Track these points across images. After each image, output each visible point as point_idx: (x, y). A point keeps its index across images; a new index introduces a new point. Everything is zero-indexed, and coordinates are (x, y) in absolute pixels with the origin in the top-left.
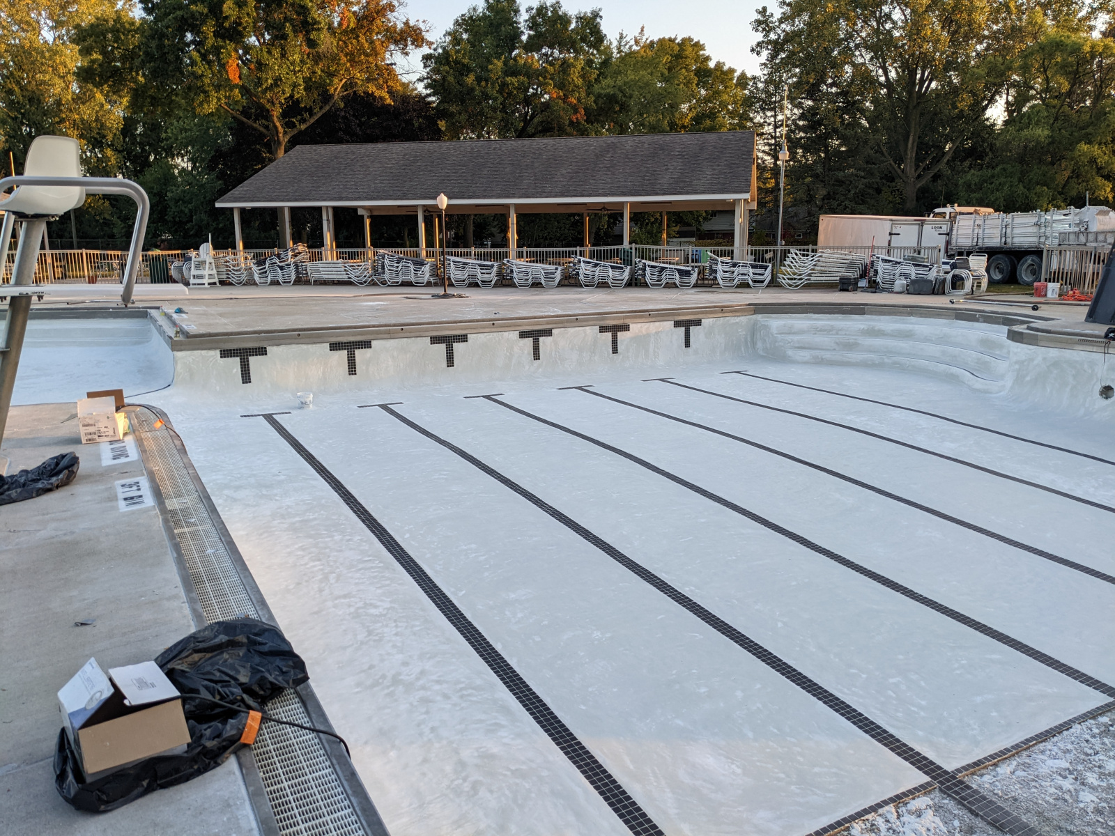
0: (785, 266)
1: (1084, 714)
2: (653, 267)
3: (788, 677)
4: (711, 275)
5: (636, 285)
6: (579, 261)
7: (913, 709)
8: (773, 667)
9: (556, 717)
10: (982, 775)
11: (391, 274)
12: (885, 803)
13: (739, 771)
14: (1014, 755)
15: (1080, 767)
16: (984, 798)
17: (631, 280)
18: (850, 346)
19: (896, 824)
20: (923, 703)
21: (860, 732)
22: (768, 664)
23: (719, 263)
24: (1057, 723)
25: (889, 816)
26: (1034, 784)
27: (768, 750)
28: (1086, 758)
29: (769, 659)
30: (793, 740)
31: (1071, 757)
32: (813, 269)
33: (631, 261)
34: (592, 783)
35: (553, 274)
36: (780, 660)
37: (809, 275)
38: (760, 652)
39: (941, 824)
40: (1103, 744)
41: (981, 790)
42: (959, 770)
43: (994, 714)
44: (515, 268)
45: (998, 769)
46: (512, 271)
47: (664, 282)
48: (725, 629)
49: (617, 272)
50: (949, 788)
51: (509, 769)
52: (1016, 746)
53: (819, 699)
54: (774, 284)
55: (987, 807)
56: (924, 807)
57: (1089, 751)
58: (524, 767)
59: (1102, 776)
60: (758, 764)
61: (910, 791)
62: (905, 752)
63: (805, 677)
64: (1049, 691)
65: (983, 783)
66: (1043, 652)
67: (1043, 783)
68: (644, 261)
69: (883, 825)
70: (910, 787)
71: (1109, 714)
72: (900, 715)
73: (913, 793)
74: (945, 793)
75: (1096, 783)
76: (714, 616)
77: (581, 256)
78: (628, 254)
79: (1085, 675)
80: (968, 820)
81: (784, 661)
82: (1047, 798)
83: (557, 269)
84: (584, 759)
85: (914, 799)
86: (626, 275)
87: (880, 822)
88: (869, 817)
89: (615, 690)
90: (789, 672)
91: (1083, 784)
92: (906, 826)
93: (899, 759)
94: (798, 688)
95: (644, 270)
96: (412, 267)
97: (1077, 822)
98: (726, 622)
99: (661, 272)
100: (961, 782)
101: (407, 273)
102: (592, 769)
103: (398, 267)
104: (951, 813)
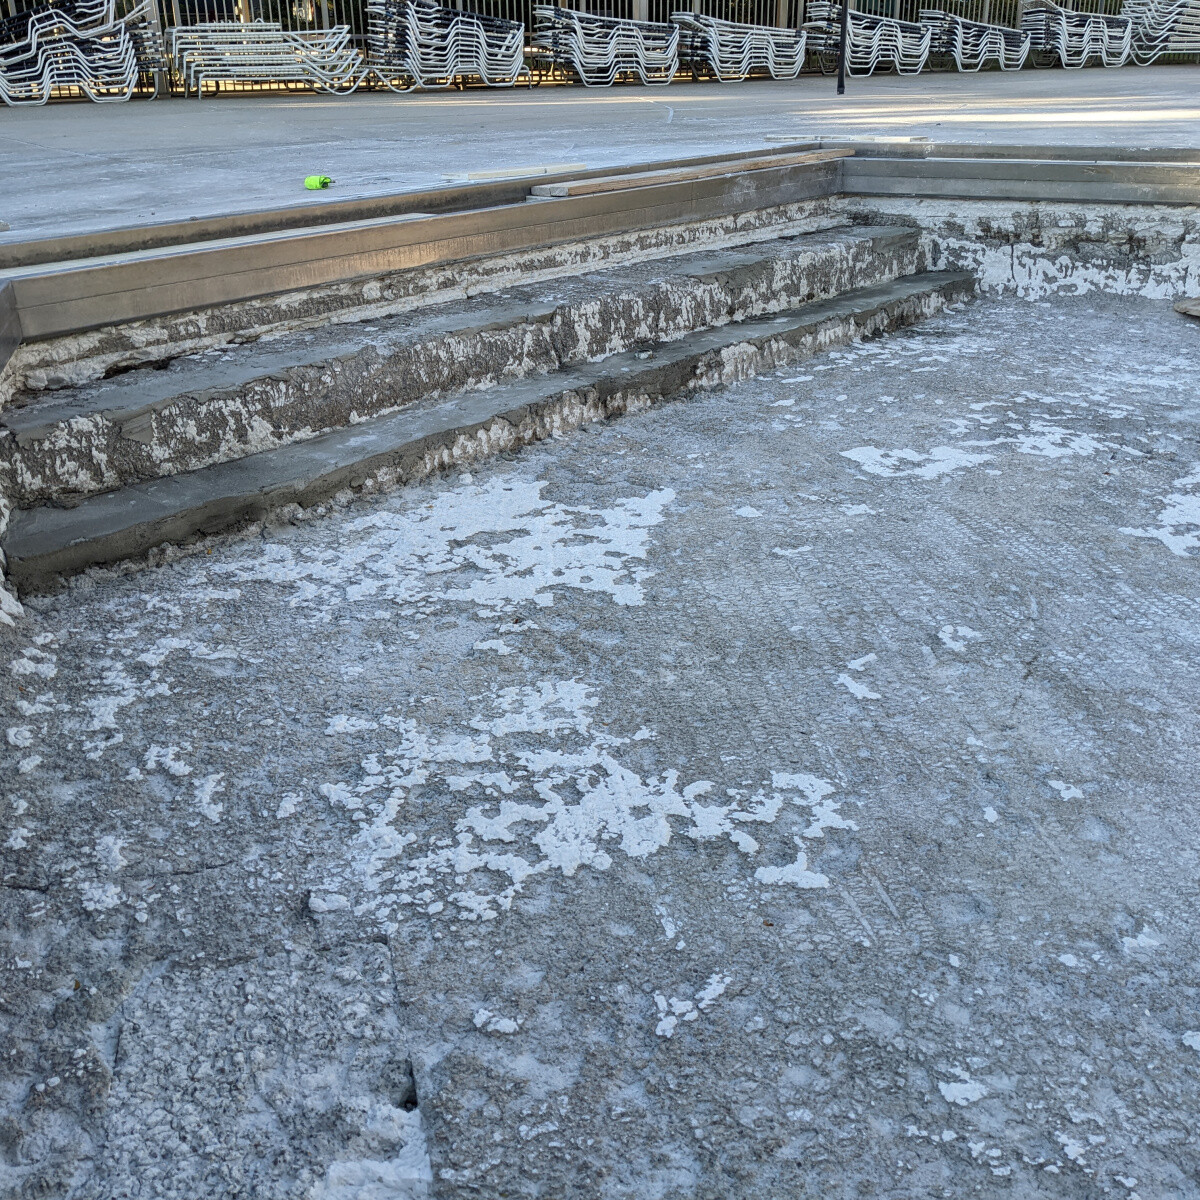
4: (1049, 42)
11: (425, 57)
37: (1166, 40)
49: (911, 39)
96: (482, 35)
101: (467, 53)
103: (444, 37)
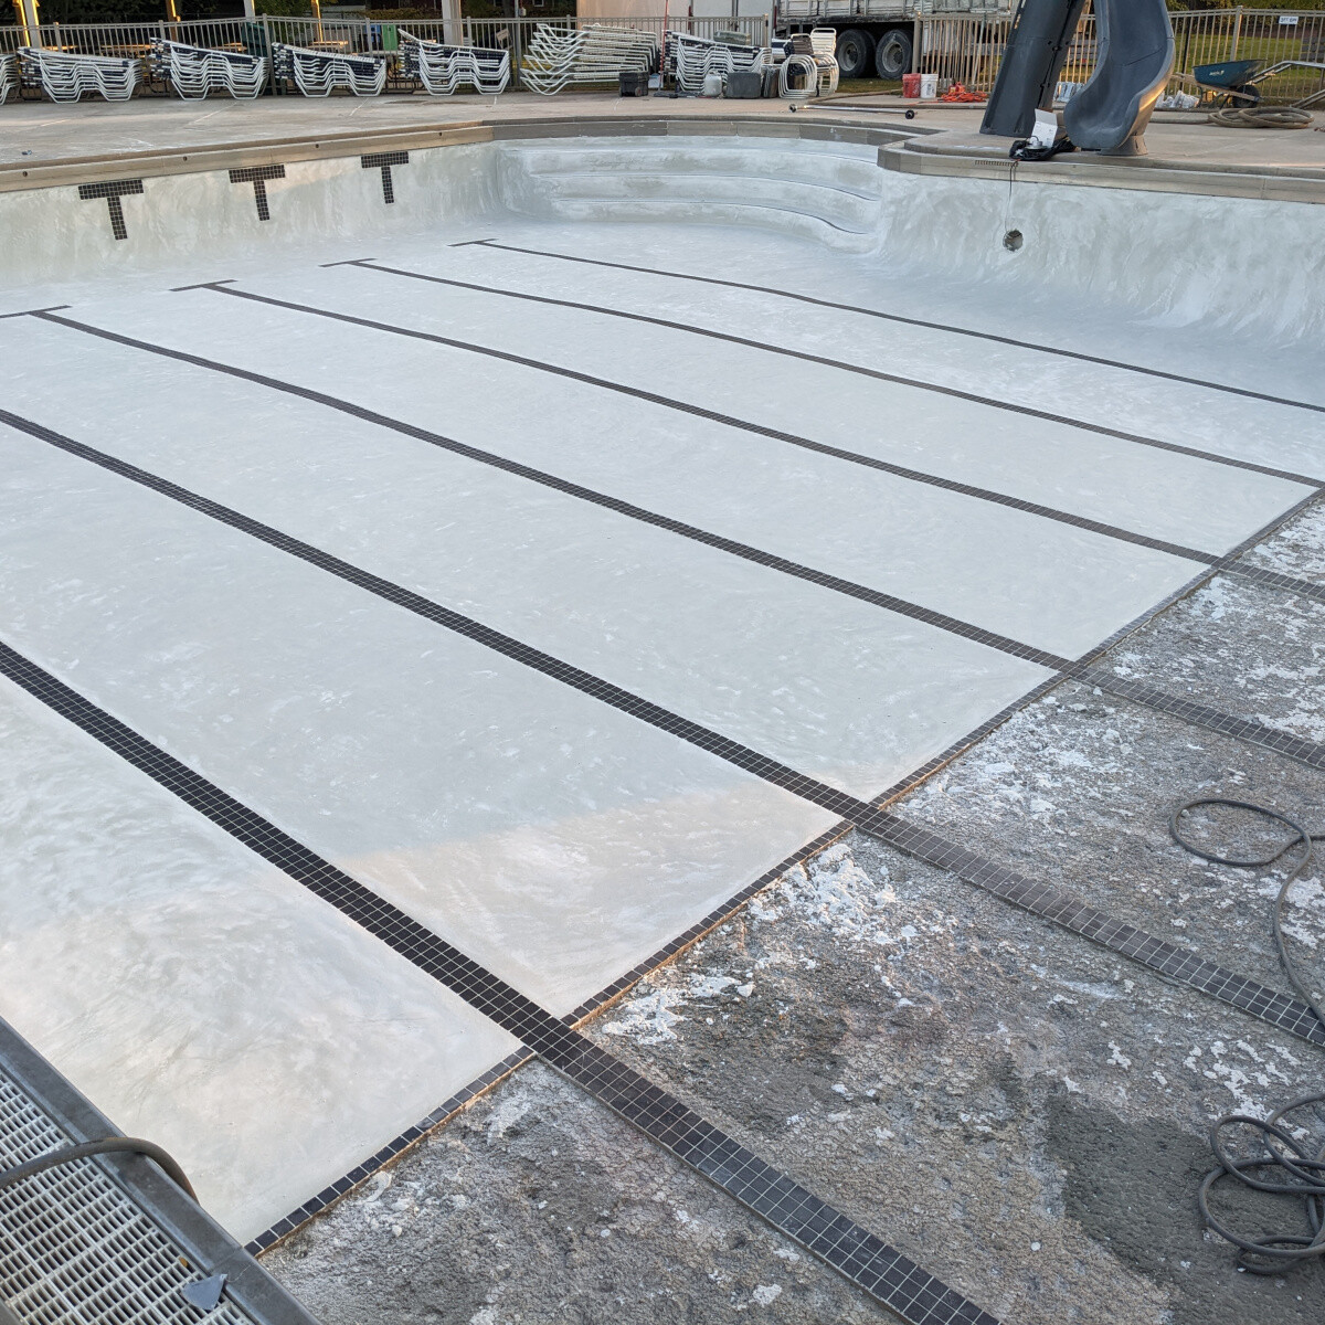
0: (530, 54)
1: (1025, 697)
2: (305, 57)
3: (632, 713)
4: (409, 71)
5: (279, 93)
6: (167, 49)
7: (808, 727)
8: (609, 702)
9: (285, 836)
10: (908, 801)
12: (791, 862)
13: (584, 859)
14: (944, 767)
15: (1028, 768)
16: (915, 830)
17: (269, 83)
18: (649, 189)
19: (807, 888)
20: (821, 716)
21: (744, 772)
22: (601, 698)
23: (422, 50)
24: (992, 715)
25: (797, 879)
26: (973, 800)
27: (620, 822)
28: (1033, 756)
29: (602, 690)
30: (654, 800)
31: (1015, 756)
32: (576, 59)
33: (264, 47)
34: (363, 923)
35: (120, 74)
36: (618, 690)
37: (571, 69)
38: (587, 683)
39: (865, 876)
40: (1052, 732)
41: (910, 821)
42: (878, 800)
43: (914, 716)
44: (42, 65)
45: (927, 789)
46: (38, 70)
47: (329, 86)
48: (530, 656)
49: (242, 69)
50: (869, 826)
51: (221, 931)
52: (947, 754)
53: (681, 736)
54: (516, 86)
55: (921, 841)
56: (840, 857)
57: (1036, 745)
58: (246, 923)
59: (1055, 775)
60: (610, 843)
61: (819, 840)
62: (806, 788)
63: (657, 708)
64: (978, 673)
65: (910, 810)
66: (965, 621)
67: (985, 797)
68: (287, 47)
69: (791, 892)
70: (819, 834)
71: (1055, 692)
72: (793, 738)
73: (823, 841)
74: (865, 833)
75: (1049, 785)
76: (510, 640)
77: (168, 38)
78: (257, 32)
79: (1020, 645)
80: (898, 864)
81: (624, 689)
82: (993, 816)
83: (125, 64)
84: (345, 891)
85: (826, 849)
86: (259, 74)
87: (786, 888)
88: (772, 885)
89: (374, 777)
90: (633, 705)
91: (1034, 789)
92: (821, 887)
93: (800, 799)
94: (650, 725)
95: (291, 64)
97: (1033, 840)
98: (530, 645)
99: (321, 67)
100: (884, 815)
102: (360, 903)
104: (875, 858)
